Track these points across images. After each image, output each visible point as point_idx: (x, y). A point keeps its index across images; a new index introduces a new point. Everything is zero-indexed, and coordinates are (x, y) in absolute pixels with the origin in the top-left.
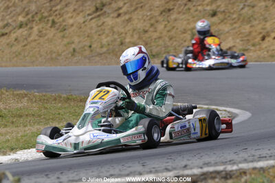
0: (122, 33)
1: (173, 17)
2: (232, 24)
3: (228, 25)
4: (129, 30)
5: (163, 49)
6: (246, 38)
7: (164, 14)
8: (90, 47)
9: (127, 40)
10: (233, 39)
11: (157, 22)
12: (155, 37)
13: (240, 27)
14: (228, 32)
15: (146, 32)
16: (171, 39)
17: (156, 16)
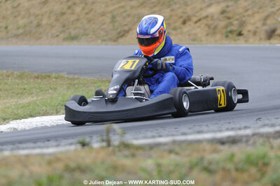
0: (38, 15)
2: (151, 8)
3: (148, 8)
4: (46, 12)
5: (82, 31)
8: (6, 28)
9: (44, 22)
11: (75, 4)
12: (73, 19)
15: (63, 14)
16: (89, 21)
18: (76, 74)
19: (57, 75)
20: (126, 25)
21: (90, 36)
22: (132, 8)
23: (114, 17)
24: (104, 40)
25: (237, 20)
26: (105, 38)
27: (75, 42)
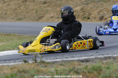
0: (6, 10)
1: (28, 4)
2: (52, 7)
3: (51, 8)
4: (9, 9)
5: (24, 16)
6: (58, 13)
7: (24, 2)
9: (8, 13)
10: (53, 13)
11: (21, 5)
12: (20, 12)
13: (56, 8)
14: (51, 10)
15: (16, 9)
16: (27, 13)
17: (20, 3)
18: (21, 34)
19: (13, 34)
20: (42, 14)
21: (27, 19)
22: (44, 7)
23: (37, 11)
24: (33, 20)
25: (88, 12)
26: (33, 19)
27: (21, 21)
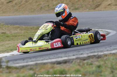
5: (80, 6)
8: (48, 6)
16: (84, 1)
26: (90, 8)
27: (77, 11)
